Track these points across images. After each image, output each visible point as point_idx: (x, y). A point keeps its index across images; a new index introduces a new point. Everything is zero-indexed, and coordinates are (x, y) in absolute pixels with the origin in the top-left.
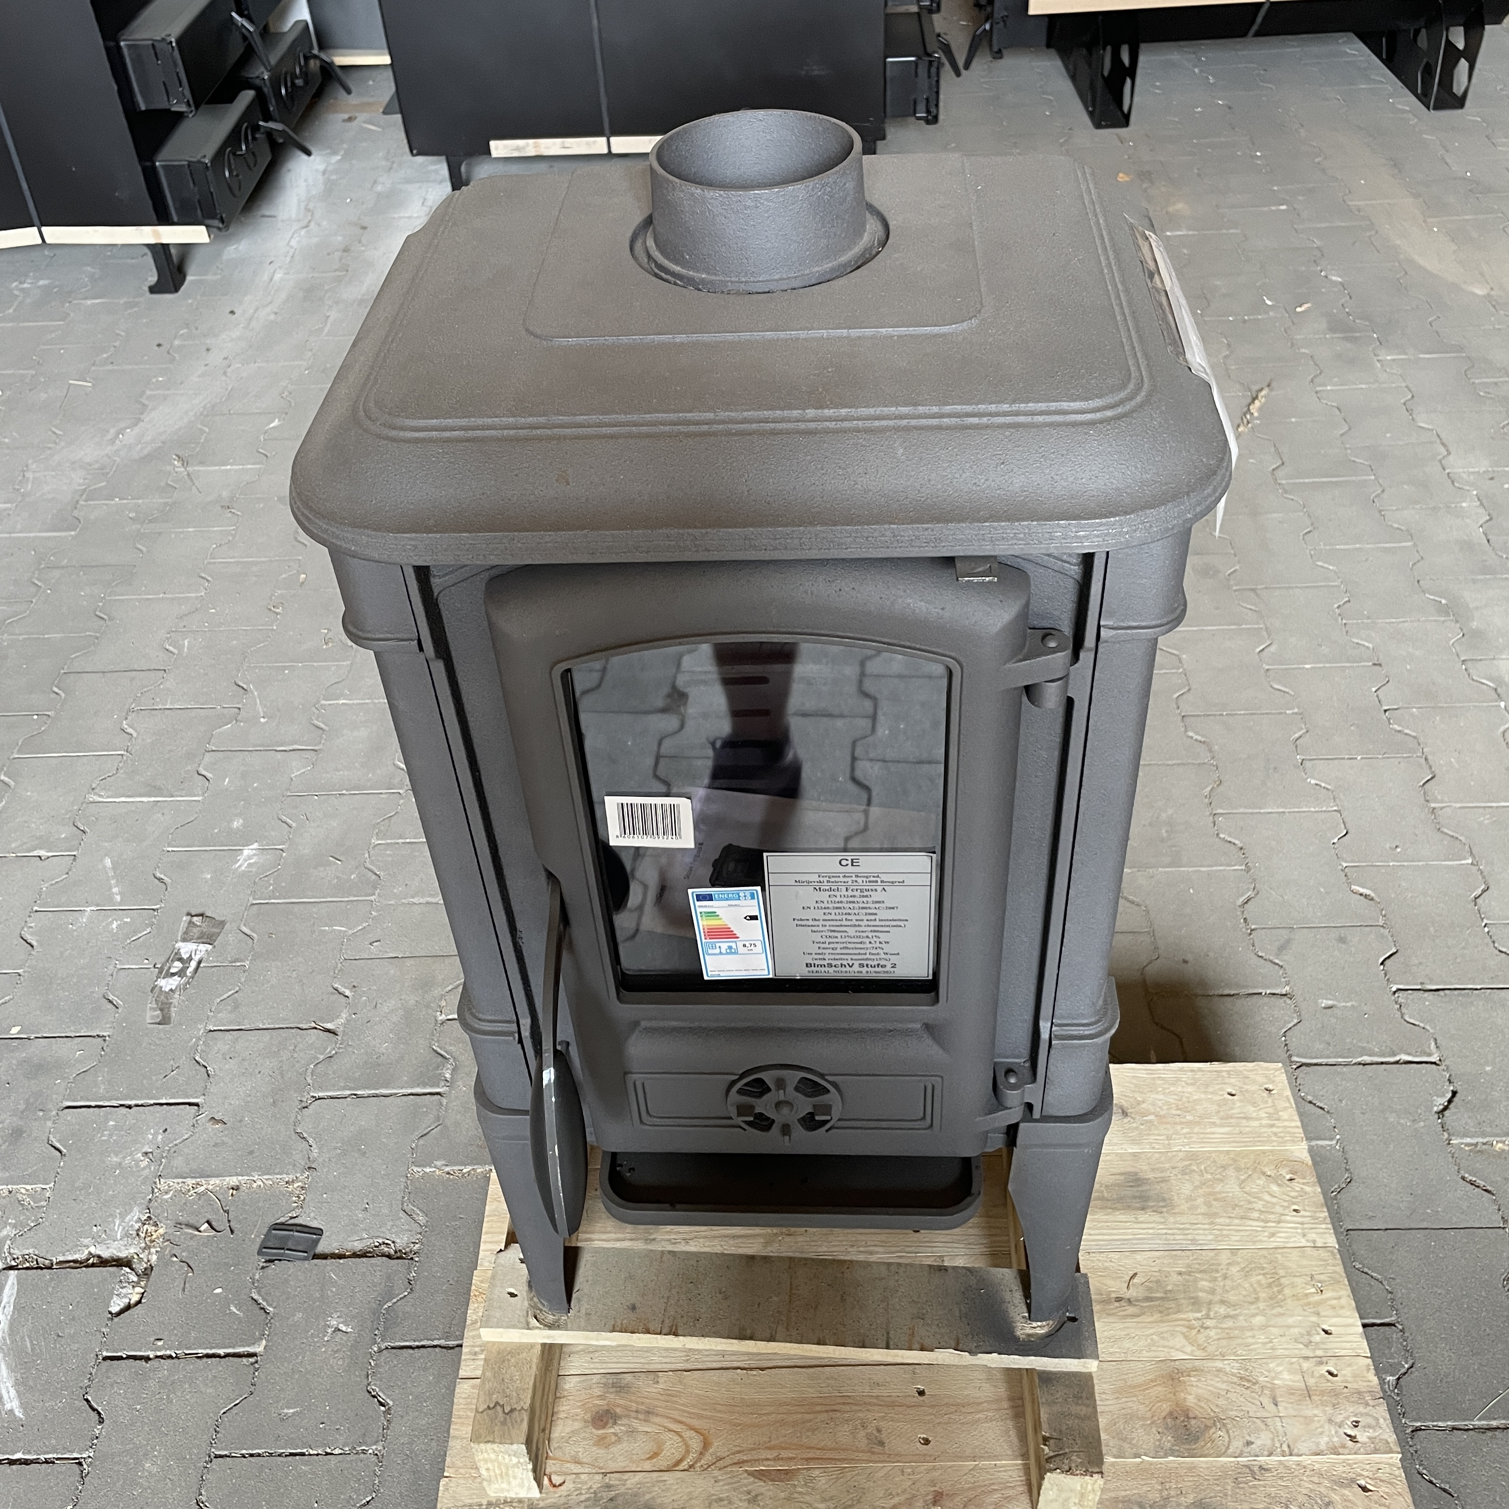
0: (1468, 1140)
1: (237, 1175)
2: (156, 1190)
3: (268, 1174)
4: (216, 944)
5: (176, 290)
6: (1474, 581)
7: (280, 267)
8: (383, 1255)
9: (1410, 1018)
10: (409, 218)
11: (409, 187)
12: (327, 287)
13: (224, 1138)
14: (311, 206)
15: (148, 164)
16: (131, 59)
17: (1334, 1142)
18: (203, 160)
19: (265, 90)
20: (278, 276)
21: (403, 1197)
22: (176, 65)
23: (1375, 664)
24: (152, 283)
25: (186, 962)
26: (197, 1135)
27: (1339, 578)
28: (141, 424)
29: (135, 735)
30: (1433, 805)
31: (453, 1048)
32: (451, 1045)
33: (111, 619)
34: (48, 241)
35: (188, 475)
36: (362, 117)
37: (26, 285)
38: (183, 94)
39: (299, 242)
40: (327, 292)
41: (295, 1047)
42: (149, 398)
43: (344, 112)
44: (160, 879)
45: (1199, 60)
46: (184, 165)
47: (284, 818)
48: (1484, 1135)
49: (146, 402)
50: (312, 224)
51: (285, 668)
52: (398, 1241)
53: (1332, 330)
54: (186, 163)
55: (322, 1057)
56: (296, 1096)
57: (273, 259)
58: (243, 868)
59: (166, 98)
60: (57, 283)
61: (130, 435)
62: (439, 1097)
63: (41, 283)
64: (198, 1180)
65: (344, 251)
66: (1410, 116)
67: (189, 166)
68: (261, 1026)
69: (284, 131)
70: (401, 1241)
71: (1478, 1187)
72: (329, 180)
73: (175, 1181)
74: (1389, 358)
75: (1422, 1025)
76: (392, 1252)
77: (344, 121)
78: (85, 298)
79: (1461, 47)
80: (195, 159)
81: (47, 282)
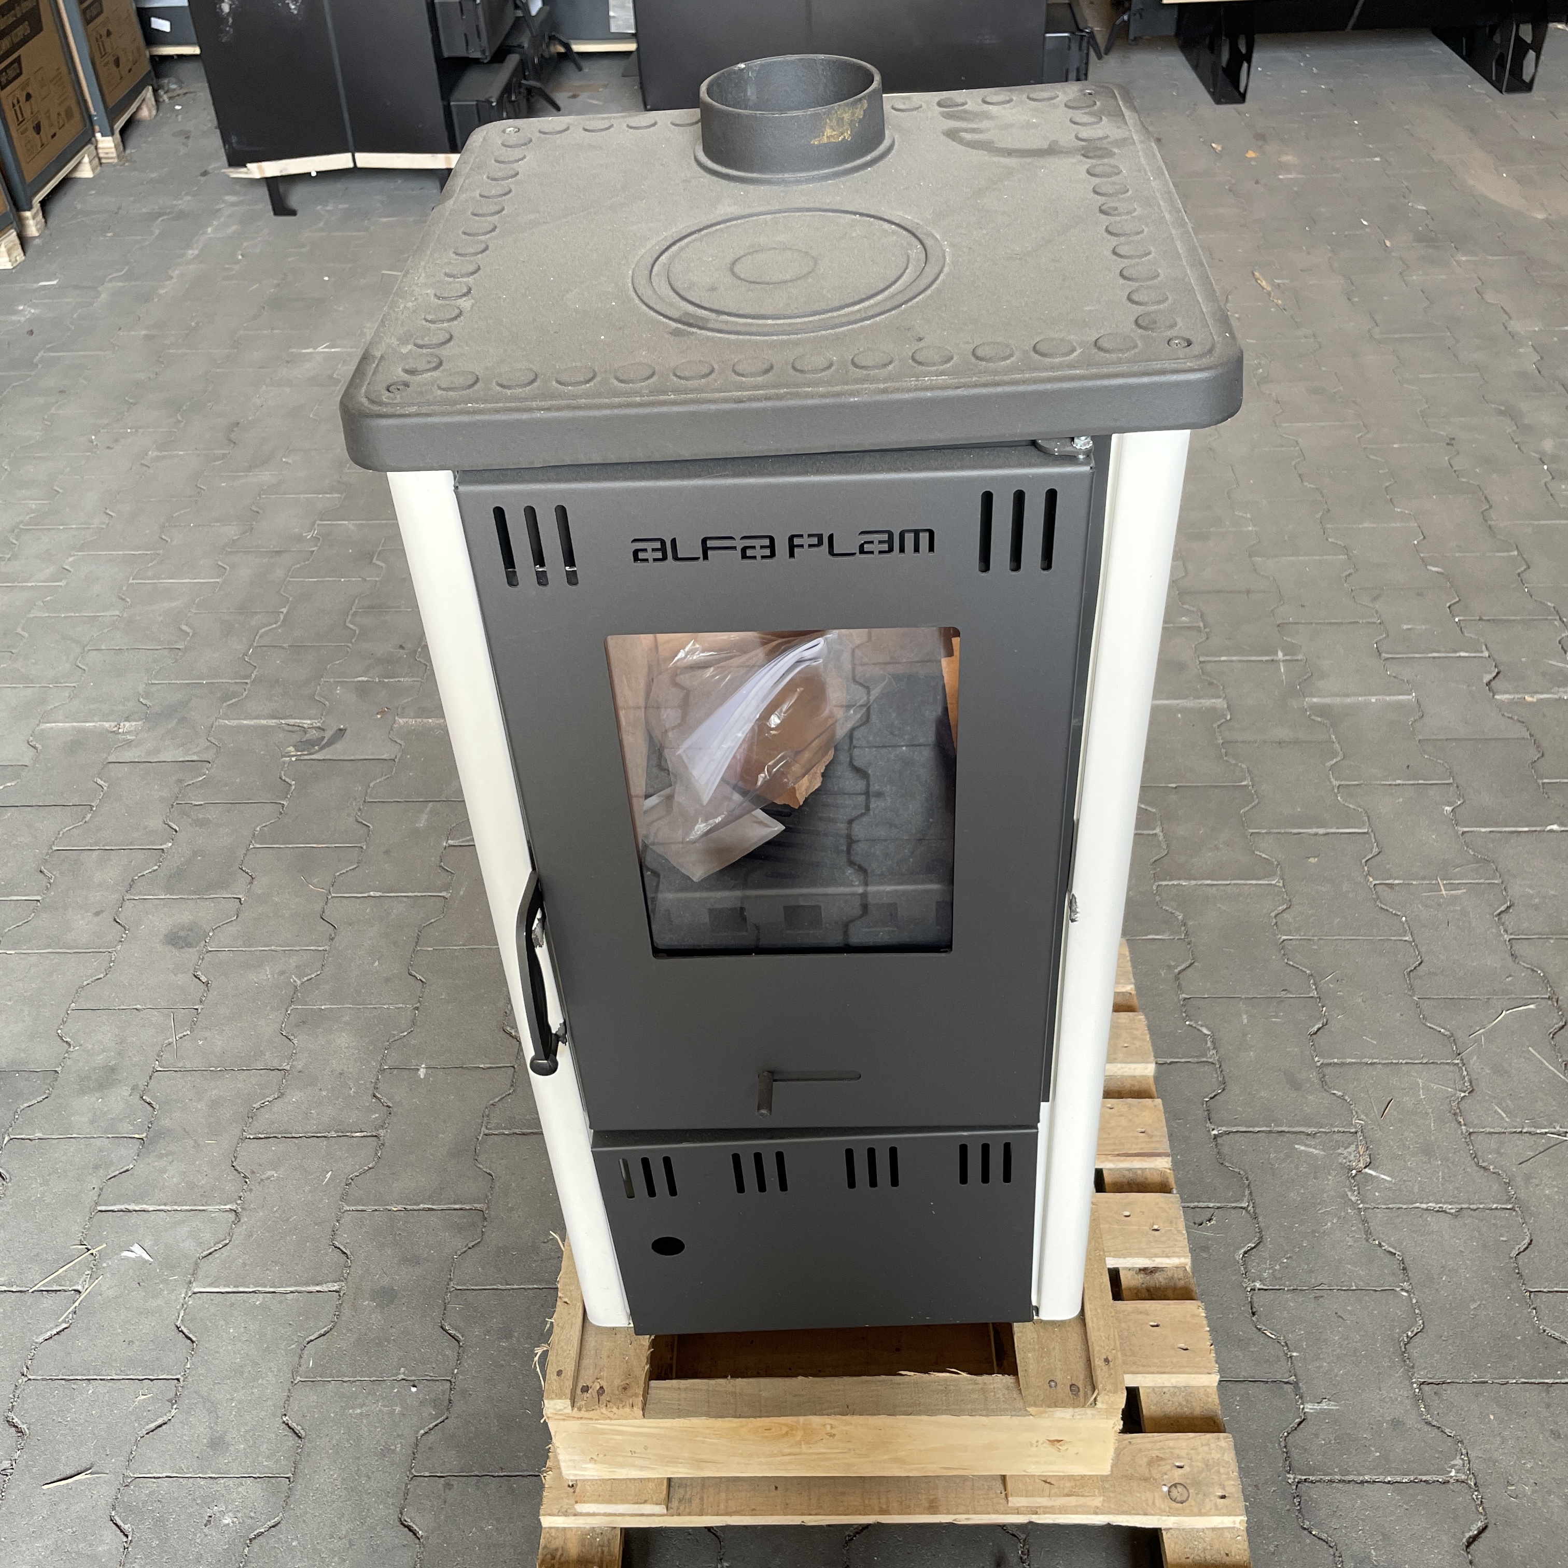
0: (1507, 696)
16: (442, 15)
18: (490, 99)
19: (525, 56)
22: (478, 20)
34: (358, 165)
36: (584, 94)
37: (329, 208)
38: (479, 44)
45: (1304, 58)
46: (473, 105)
48: (1519, 694)
59: (466, 47)
60: (355, 207)
63: (341, 206)
66: (1486, 97)
67: (477, 105)
74: (1464, 259)
78: (381, 217)
79: (1529, 41)
80: (483, 99)
81: (347, 206)
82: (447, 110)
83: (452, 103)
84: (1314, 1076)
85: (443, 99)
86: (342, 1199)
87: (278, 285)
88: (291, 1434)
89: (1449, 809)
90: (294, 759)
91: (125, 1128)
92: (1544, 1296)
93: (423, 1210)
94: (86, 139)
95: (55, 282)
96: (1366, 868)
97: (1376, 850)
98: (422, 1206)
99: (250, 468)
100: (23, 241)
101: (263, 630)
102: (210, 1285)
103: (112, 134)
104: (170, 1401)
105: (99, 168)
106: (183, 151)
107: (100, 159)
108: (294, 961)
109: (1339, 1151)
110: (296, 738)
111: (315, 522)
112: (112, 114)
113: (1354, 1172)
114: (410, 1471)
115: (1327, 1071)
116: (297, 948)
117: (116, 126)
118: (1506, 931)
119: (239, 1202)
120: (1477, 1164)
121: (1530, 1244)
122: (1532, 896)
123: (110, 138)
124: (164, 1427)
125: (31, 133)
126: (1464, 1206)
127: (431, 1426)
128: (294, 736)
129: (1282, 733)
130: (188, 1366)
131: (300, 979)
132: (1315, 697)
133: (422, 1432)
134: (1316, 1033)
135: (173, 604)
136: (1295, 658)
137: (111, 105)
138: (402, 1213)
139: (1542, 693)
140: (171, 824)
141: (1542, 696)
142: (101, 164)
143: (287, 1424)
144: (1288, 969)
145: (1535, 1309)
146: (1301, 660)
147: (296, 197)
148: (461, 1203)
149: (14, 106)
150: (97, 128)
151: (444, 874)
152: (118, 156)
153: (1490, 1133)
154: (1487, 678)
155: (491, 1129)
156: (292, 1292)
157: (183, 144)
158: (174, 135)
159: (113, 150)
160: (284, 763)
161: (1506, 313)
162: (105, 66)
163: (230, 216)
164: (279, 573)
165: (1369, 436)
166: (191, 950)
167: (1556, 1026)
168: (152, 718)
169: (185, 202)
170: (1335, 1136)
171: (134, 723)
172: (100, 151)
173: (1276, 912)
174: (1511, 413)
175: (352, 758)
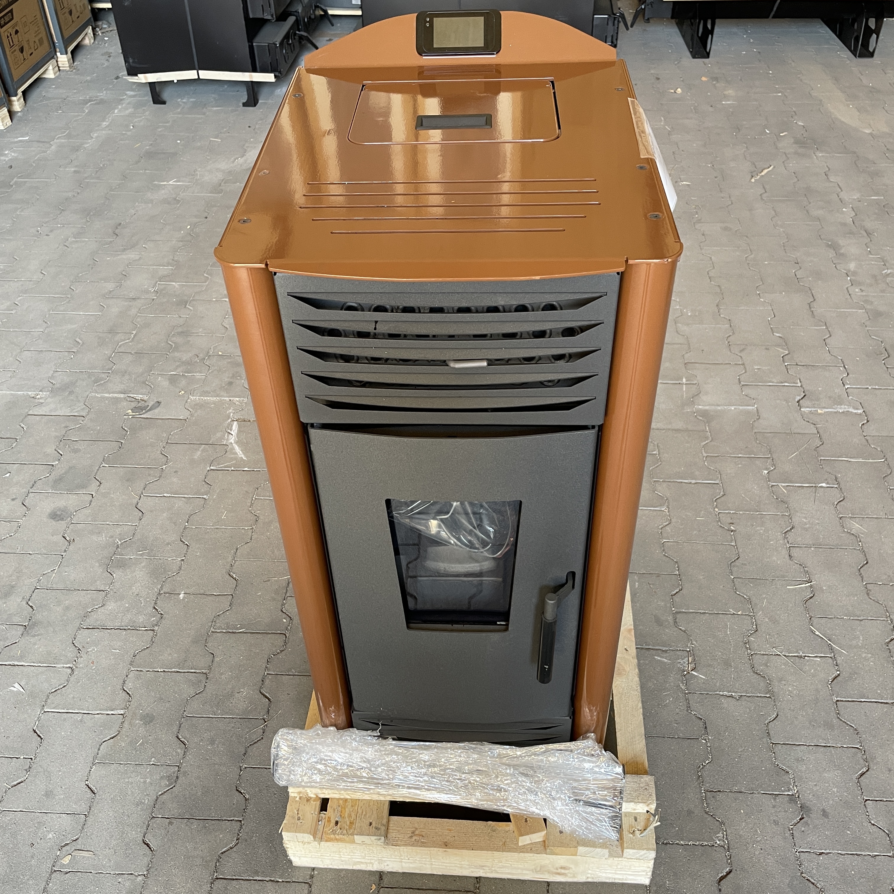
0: (808, 409)
5: (255, 106)
9: (791, 373)
15: (251, 43)
18: (275, 43)
19: (299, 17)
23: (796, 263)
24: (245, 101)
28: (245, 156)
30: (812, 309)
34: (201, 77)
37: (184, 101)
38: (270, 11)
42: (248, 147)
43: (327, 37)
45: (747, 31)
48: (815, 408)
49: (245, 148)
53: (796, 143)
54: (267, 44)
59: (262, 13)
60: (199, 100)
61: (240, 160)
63: (192, 100)
66: (847, 60)
69: (307, 36)
74: (820, 155)
78: (213, 107)
79: (873, 28)
80: (272, 42)
81: (194, 100)
82: (251, 48)
83: (254, 44)
84: (670, 619)
85: (249, 41)
86: (131, 664)
87: (151, 144)
88: (89, 791)
89: (766, 472)
90: (130, 417)
91: (16, 620)
92: (780, 746)
93: (174, 672)
94: (51, 56)
95: (27, 138)
96: (715, 503)
97: (722, 493)
98: (173, 670)
99: (124, 250)
100: (11, 114)
101: (121, 343)
102: (54, 708)
103: (67, 53)
104: (26, 770)
105: (58, 73)
106: (106, 64)
107: (59, 67)
108: (118, 530)
109: (679, 661)
110: (134, 405)
111: (156, 283)
112: (67, 43)
113: (685, 673)
114: (151, 815)
115: (678, 616)
116: (121, 524)
117: (68, 49)
118: (788, 542)
119: (74, 663)
120: (754, 672)
121: (777, 717)
122: (805, 522)
123: (65, 56)
124: (22, 784)
125: (18, 53)
126: (743, 694)
127: (165, 790)
128: (132, 404)
129: (679, 424)
130: (38, 751)
131: (120, 541)
132: (700, 405)
133: (160, 793)
134: (674, 595)
135: (73, 326)
136: (692, 382)
137: (66, 37)
138: (162, 673)
139: (827, 408)
140: (59, 451)
141: (827, 410)
142: (59, 70)
143: (88, 786)
144: (665, 558)
145: (774, 753)
146: (696, 384)
147: (166, 95)
148: (195, 669)
149: (8, 37)
150: (58, 50)
151: (206, 486)
152: (70, 66)
153: (763, 655)
154: (798, 398)
155: (216, 629)
156: (98, 714)
157: (107, 60)
158: (102, 55)
159: (67, 63)
160: (125, 419)
161: (840, 188)
162: (63, 14)
163: (129, 104)
164: (134, 311)
165: (752, 256)
166: (63, 522)
167: (808, 597)
168: (54, 391)
169: (103, 95)
170: (677, 652)
171: (44, 393)
172: (59, 63)
173: (662, 526)
174: (834, 246)
175: (163, 418)
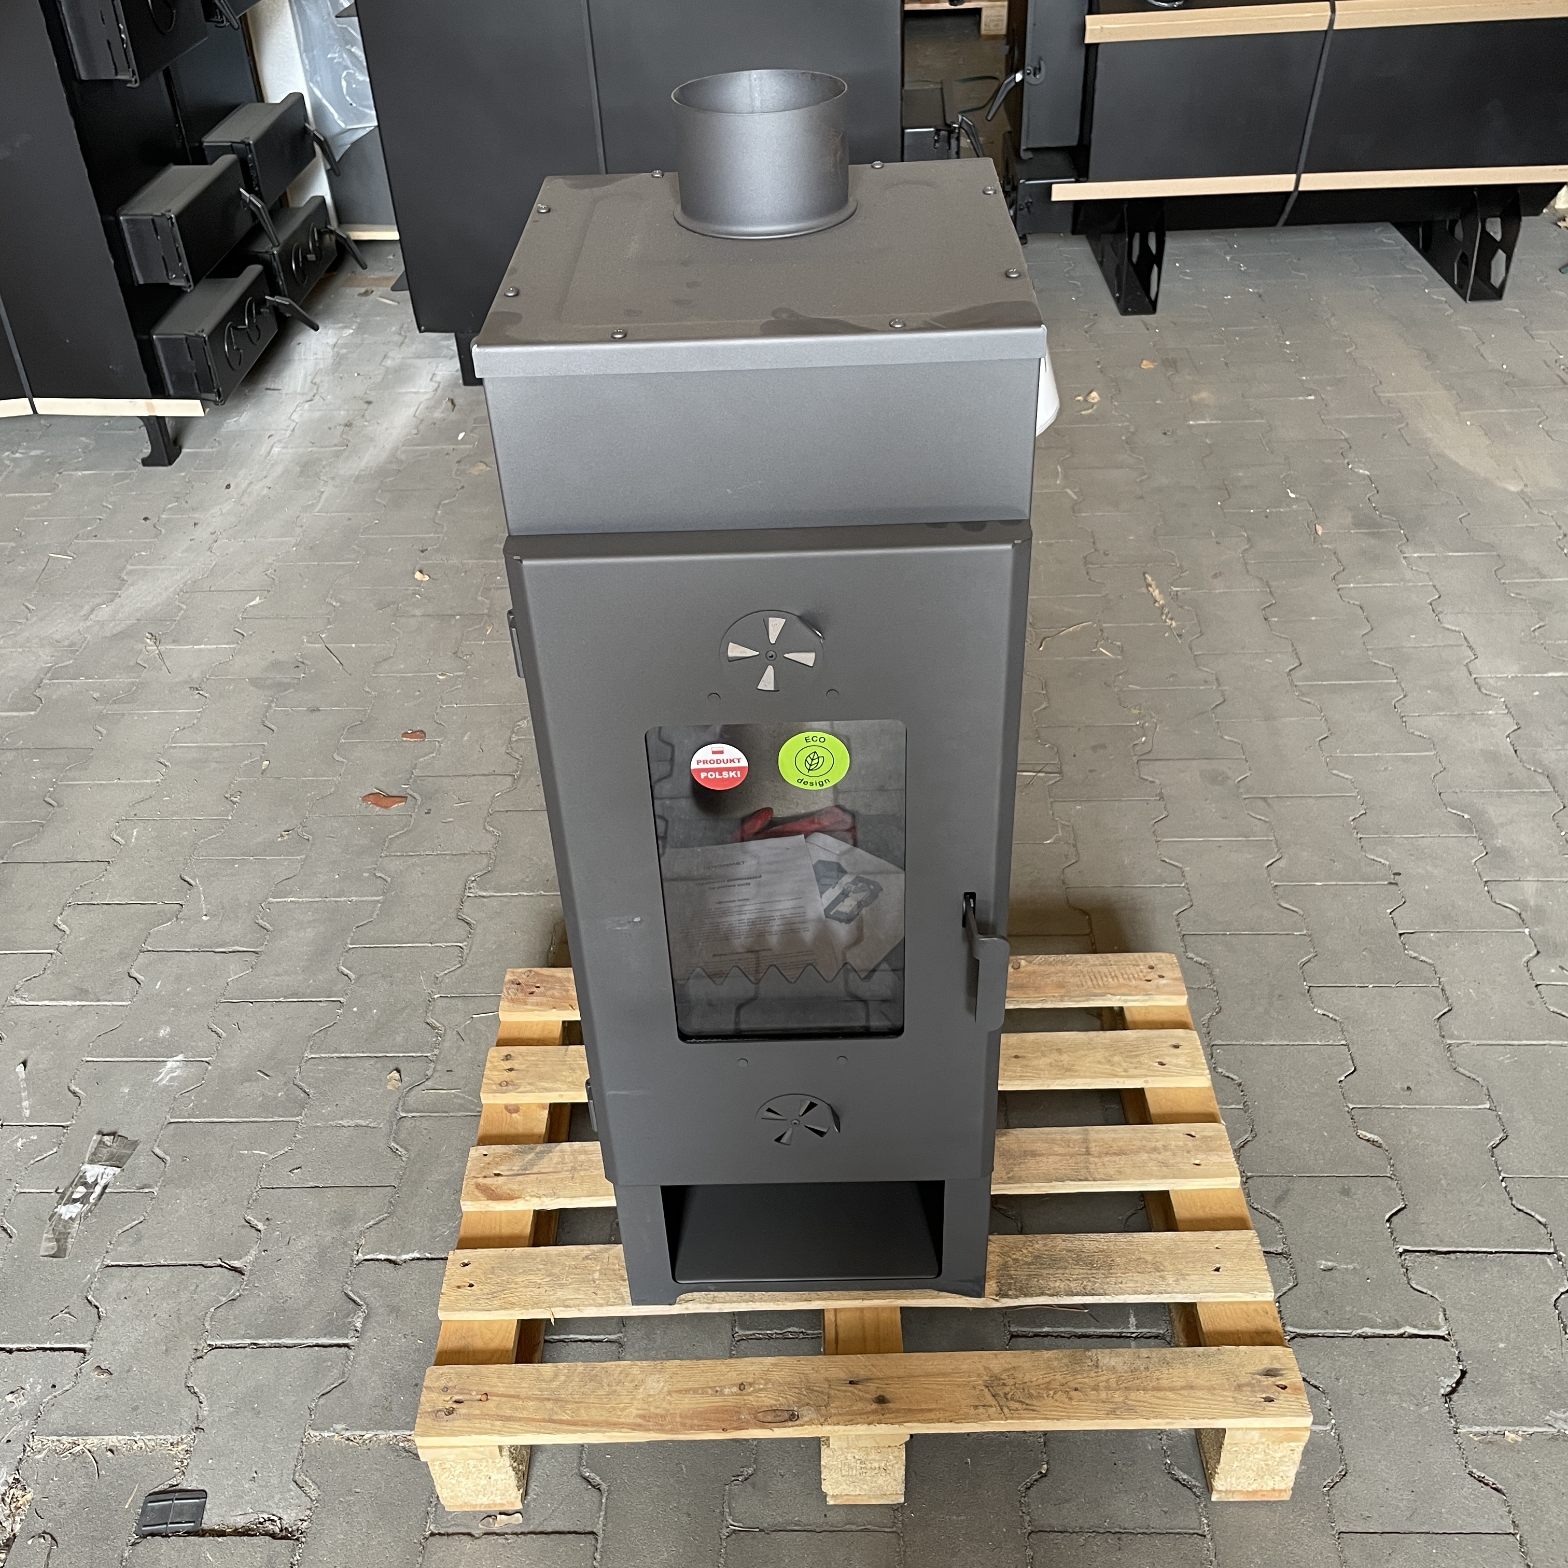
0: (1477, 1429)
1: (118, 1434)
2: (28, 1449)
3: (150, 1434)
4: (124, 1167)
5: (170, 463)
6: (1500, 795)
7: (280, 441)
8: (267, 1534)
9: (1417, 1284)
10: (415, 393)
11: (418, 362)
12: (324, 463)
13: (108, 1391)
14: (317, 380)
15: (146, 337)
16: (131, 234)
17: (1328, 1428)
18: (201, 334)
19: (275, 264)
20: (276, 450)
21: (296, 1466)
22: (175, 241)
23: (1391, 883)
24: (146, 456)
25: (90, 1186)
26: (79, 1386)
27: (1356, 788)
28: (117, 600)
29: (68, 932)
30: (1449, 1042)
31: (367, 1294)
32: (365, 1289)
33: (59, 806)
34: (39, 412)
35: (160, 654)
36: (378, 291)
37: (18, 455)
38: (183, 269)
39: (301, 416)
40: (324, 467)
41: (197, 1286)
42: (130, 573)
43: (359, 286)
44: (74, 1093)
45: (1231, 247)
46: (181, 339)
47: (214, 1027)
48: (1494, 1423)
49: (125, 578)
50: (317, 397)
51: (235, 861)
52: (285, 1517)
53: (1358, 524)
54: (184, 337)
55: (224, 1300)
56: (192, 1344)
57: (273, 432)
58: (164, 1082)
59: (165, 272)
60: (49, 454)
61: (105, 612)
62: (346, 1349)
63: (33, 453)
64: (75, 1438)
65: (346, 425)
66: (1447, 306)
67: (187, 339)
68: (163, 1262)
69: (290, 304)
70: (289, 1518)
71: (1487, 1484)
72: (338, 353)
73: (49, 1438)
74: (1416, 555)
75: (1430, 1293)
76: (277, 1531)
77: (360, 295)
78: (76, 470)
79: (1498, 238)
80: (193, 331)
83: (154, 338)
85: (137, 334)
139: (1532, 1423)
141: (1531, 1431)
154: (1447, 1383)
161: (1471, 647)
174: (1477, 827)
